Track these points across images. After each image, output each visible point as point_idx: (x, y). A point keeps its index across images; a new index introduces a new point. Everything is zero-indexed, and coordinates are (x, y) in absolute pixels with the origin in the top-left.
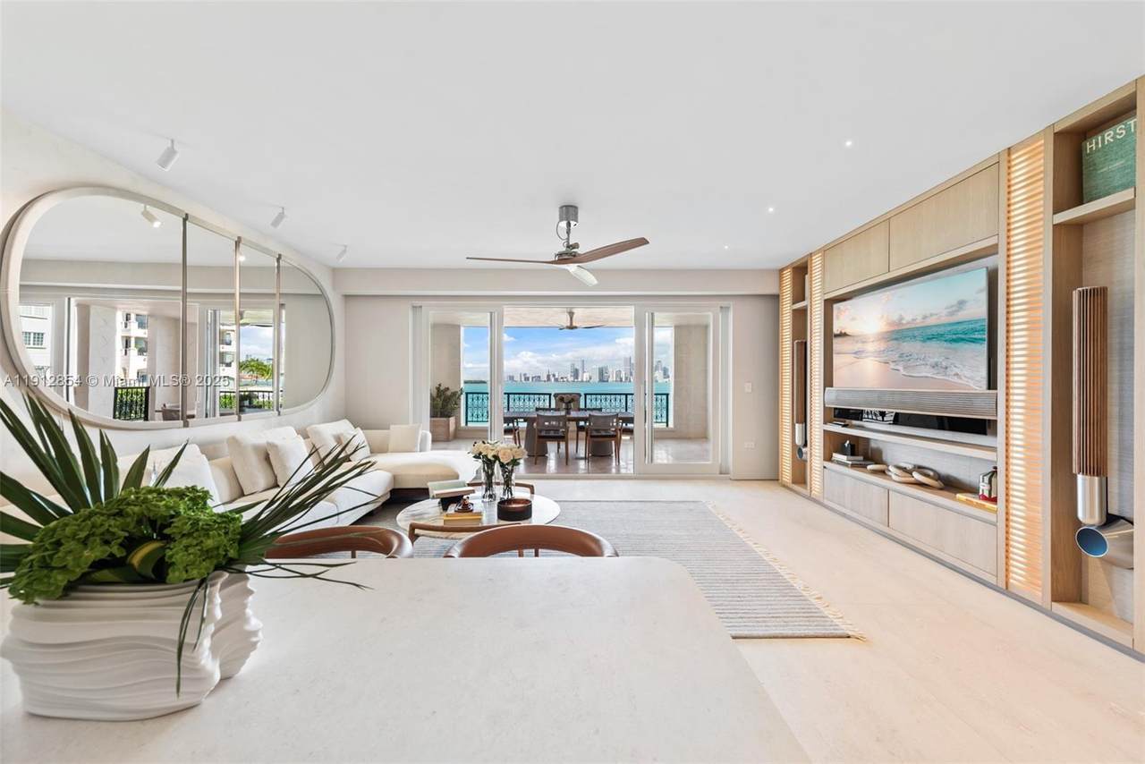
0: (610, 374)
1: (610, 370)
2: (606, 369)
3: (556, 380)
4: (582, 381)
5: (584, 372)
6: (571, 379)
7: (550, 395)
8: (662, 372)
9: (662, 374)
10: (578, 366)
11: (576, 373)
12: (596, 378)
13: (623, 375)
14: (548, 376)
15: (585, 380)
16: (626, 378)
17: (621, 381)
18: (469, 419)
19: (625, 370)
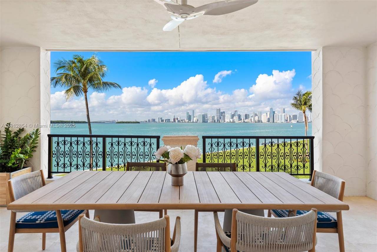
0: (209, 118)
1: (209, 116)
2: (207, 115)
3: (179, 121)
4: (193, 122)
5: (194, 117)
6: (187, 121)
7: (158, 138)
8: (237, 117)
9: (237, 118)
10: (191, 114)
11: (189, 118)
12: (201, 120)
13: (216, 119)
14: (174, 119)
15: (194, 121)
16: (218, 121)
17: (215, 122)
18: (54, 169)
19: (217, 116)
